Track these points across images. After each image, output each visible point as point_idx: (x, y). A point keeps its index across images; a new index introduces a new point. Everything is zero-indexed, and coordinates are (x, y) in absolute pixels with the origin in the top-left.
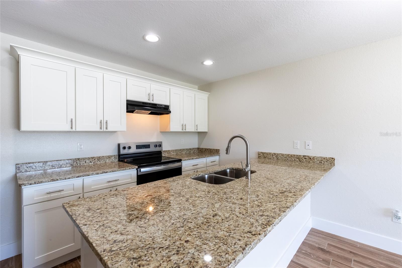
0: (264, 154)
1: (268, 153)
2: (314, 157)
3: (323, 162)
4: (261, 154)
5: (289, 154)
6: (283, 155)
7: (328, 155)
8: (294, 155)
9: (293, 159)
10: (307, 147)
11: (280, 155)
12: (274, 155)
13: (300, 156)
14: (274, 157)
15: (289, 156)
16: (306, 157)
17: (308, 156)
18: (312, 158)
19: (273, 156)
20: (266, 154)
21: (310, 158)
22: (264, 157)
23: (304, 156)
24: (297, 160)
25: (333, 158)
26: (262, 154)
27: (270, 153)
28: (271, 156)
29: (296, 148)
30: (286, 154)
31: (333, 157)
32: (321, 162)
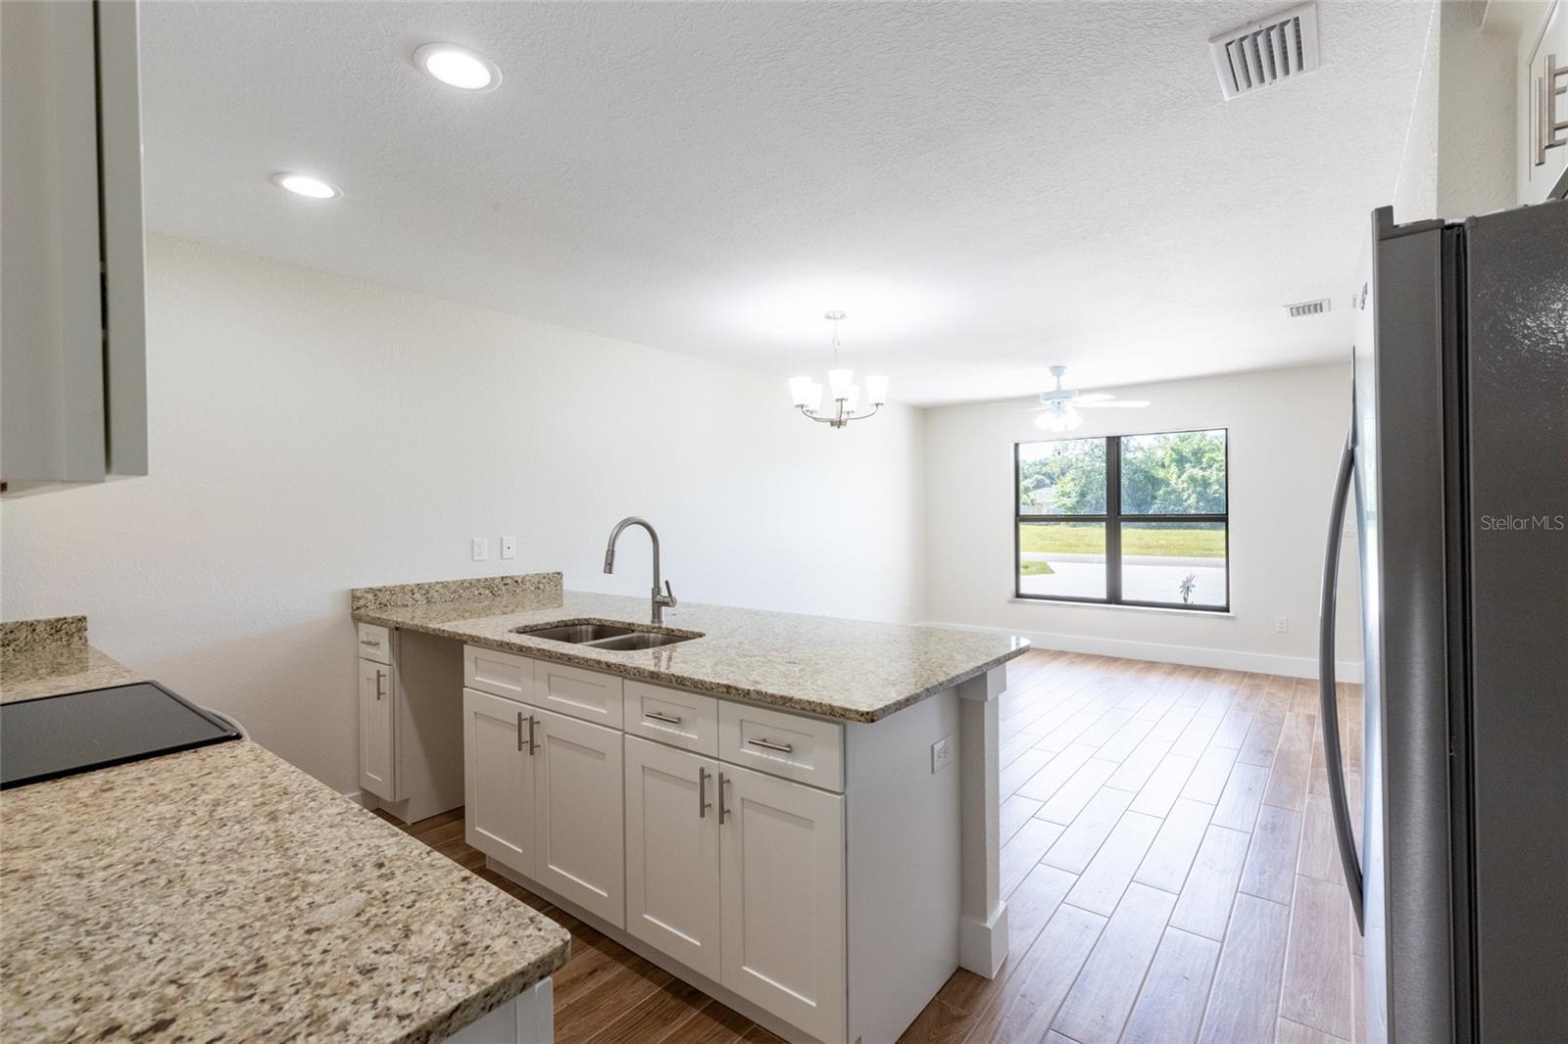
0: (380, 595)
1: (396, 586)
2: (524, 578)
3: (541, 586)
4: (366, 595)
5: (465, 580)
6: (445, 585)
7: (550, 569)
8: (479, 580)
9: (477, 593)
10: (506, 552)
11: (438, 587)
12: (416, 590)
13: (493, 579)
14: (417, 596)
15: (466, 585)
16: (509, 581)
17: (512, 578)
18: (519, 582)
19: (413, 594)
20: (389, 592)
21: (516, 582)
22: (381, 604)
23: (503, 578)
24: (487, 591)
25: (559, 574)
26: (370, 596)
27: (403, 587)
28: (407, 597)
29: (480, 558)
30: (454, 582)
31: (558, 570)
32: (539, 588)
